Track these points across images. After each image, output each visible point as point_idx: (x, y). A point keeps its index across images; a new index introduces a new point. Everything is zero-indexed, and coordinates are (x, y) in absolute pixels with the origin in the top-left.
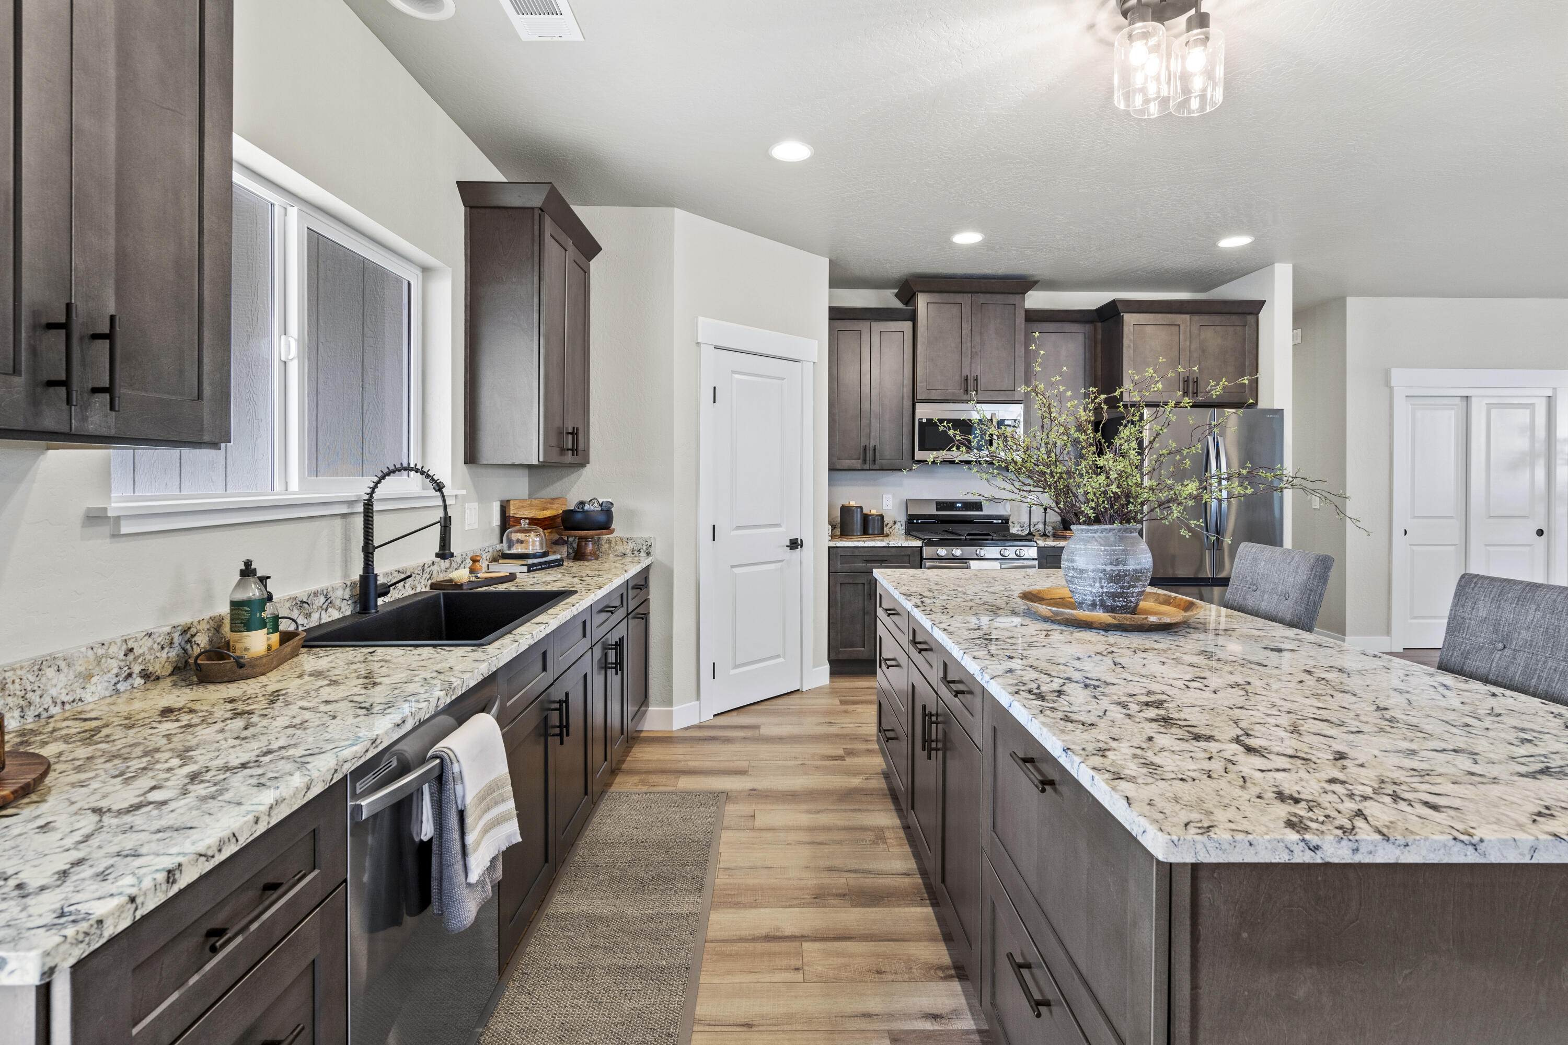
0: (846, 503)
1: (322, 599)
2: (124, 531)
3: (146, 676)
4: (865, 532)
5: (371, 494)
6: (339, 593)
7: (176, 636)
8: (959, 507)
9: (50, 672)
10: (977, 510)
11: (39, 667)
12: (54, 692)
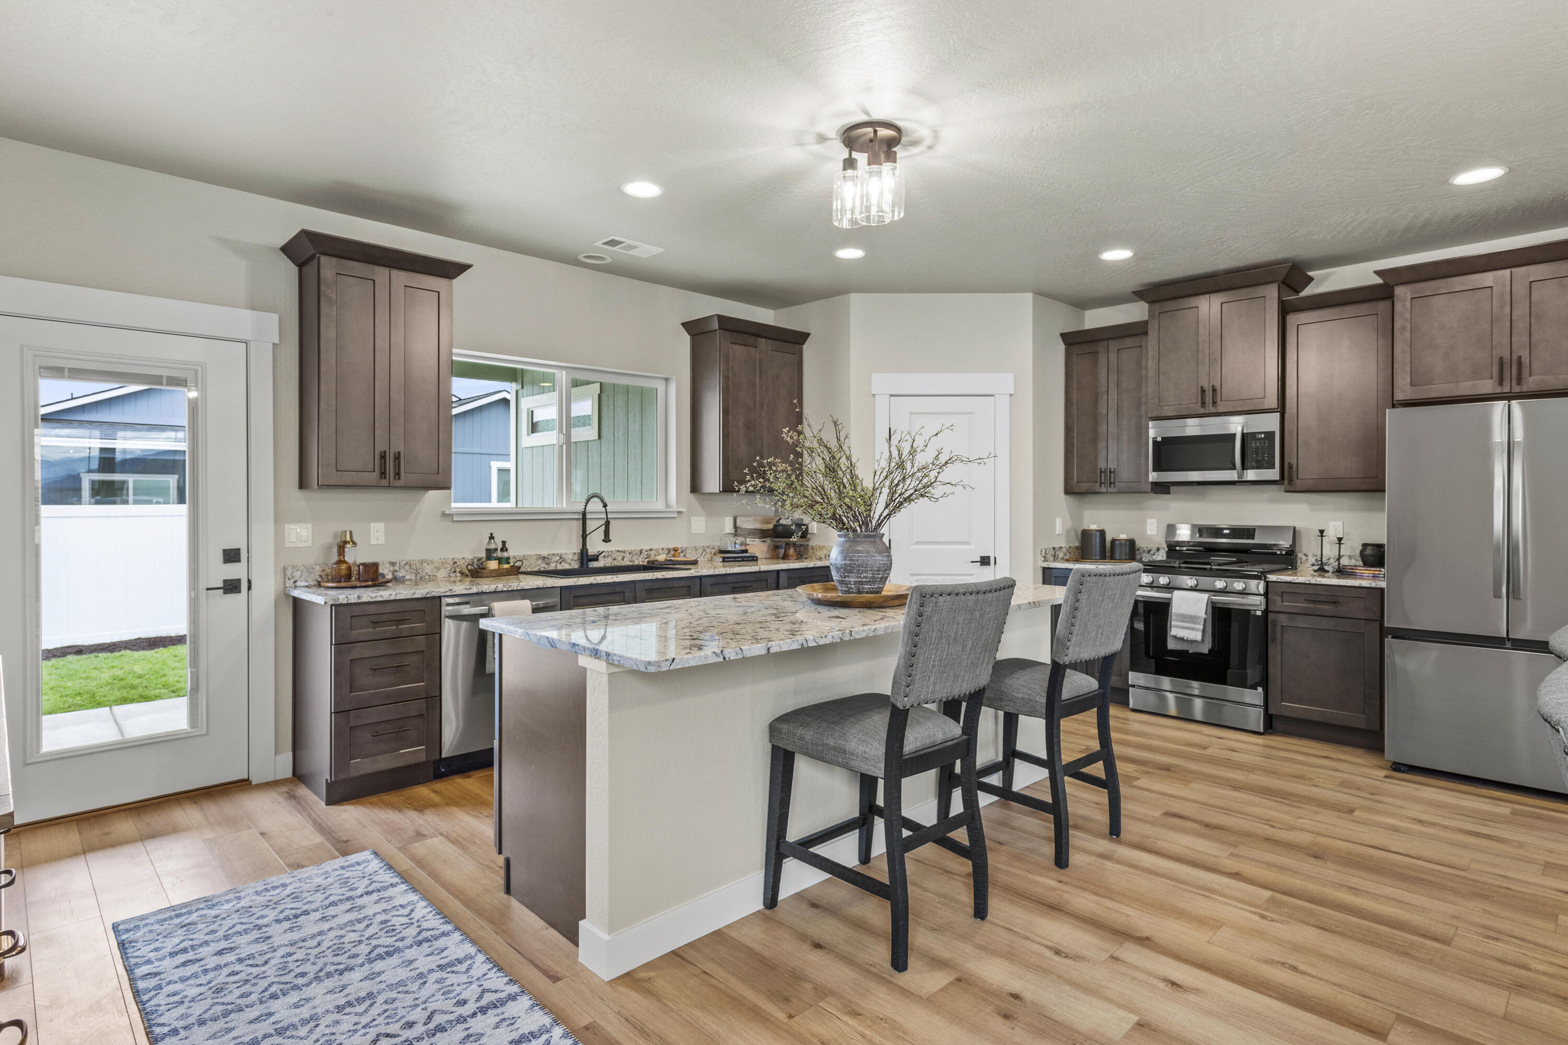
0: (1086, 528)
1: (558, 558)
2: (455, 519)
3: (462, 573)
4: (1103, 557)
5: (585, 509)
6: (571, 557)
7: (475, 561)
8: (1226, 534)
9: (425, 564)
10: (1248, 538)
11: (422, 562)
12: (426, 571)
